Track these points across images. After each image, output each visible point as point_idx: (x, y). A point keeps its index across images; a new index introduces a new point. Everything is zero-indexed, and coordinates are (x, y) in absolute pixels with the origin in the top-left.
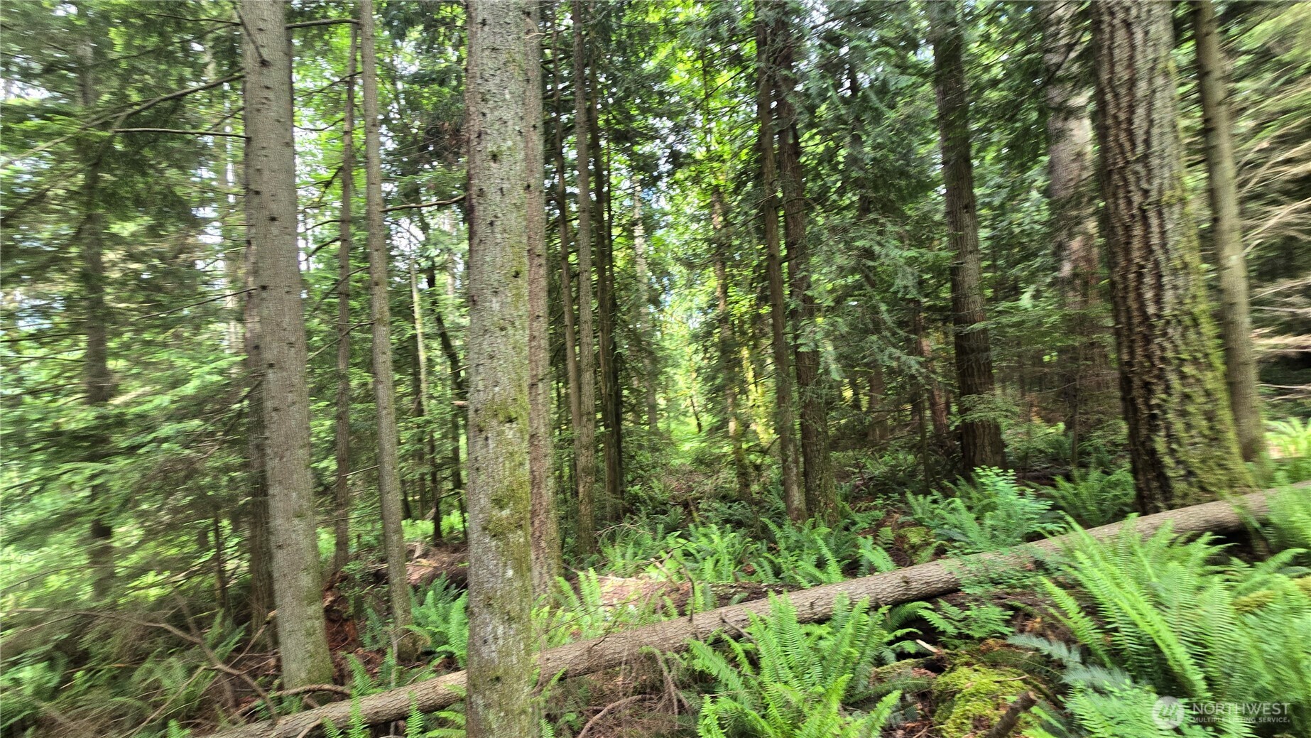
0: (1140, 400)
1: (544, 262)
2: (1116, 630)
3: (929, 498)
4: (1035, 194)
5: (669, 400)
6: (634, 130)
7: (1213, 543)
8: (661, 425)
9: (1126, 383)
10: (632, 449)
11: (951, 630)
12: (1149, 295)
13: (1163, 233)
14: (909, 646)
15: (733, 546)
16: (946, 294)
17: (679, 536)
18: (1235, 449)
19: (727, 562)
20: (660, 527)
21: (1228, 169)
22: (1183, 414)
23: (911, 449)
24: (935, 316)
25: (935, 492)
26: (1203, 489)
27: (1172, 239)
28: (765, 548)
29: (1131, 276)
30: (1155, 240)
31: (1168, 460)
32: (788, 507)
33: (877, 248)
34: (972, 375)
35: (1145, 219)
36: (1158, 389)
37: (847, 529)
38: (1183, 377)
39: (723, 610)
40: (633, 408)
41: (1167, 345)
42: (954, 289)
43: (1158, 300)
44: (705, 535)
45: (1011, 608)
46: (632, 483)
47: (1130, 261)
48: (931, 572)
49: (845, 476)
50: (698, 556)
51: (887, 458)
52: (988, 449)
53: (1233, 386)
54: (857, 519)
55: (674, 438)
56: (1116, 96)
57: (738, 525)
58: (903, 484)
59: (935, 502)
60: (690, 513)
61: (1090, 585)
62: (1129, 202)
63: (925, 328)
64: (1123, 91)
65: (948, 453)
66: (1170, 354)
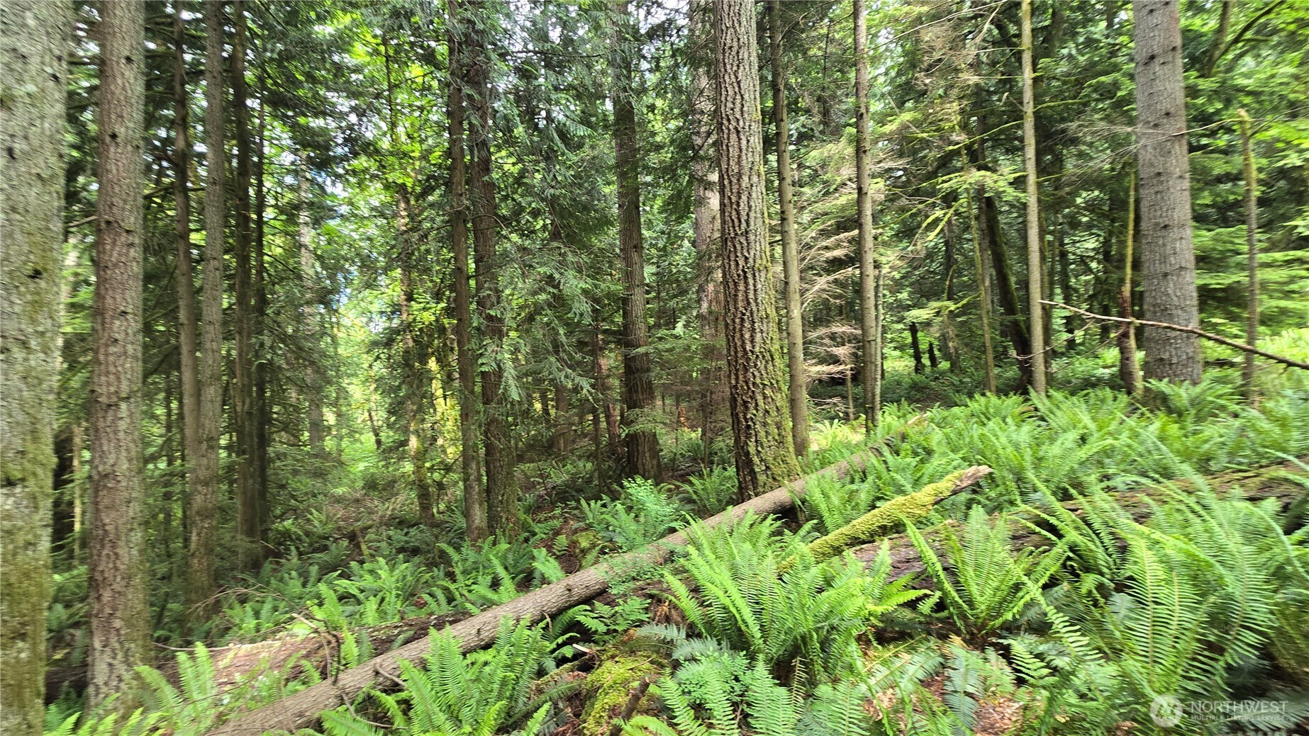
0: (741, 415)
1: (137, 241)
2: (710, 605)
3: (600, 503)
4: (686, 243)
5: (339, 415)
6: (299, 98)
7: (775, 520)
8: (329, 444)
9: (733, 400)
10: (285, 474)
11: (602, 628)
12: (747, 336)
13: (755, 290)
14: (568, 651)
15: (405, 577)
16: (619, 319)
17: (340, 576)
18: (792, 449)
19: (393, 599)
20: (314, 570)
21: (793, 247)
22: (765, 424)
23: (588, 457)
24: (611, 338)
25: (604, 496)
26: (774, 479)
27: (761, 296)
28: (442, 574)
29: (737, 321)
30: (751, 296)
31: (756, 460)
32: (469, 527)
33: (557, 276)
34: (637, 392)
35: (746, 278)
36: (752, 406)
37: (527, 540)
38: (765, 397)
39: (378, 660)
40: (285, 428)
41: (756, 373)
42: (625, 315)
43: (752, 341)
44: (372, 572)
45: (651, 596)
46: (282, 517)
47: (736, 309)
48: (592, 575)
49: (529, 487)
50: (361, 596)
51: (569, 467)
52: (647, 455)
53: (793, 402)
54: (537, 530)
55: (344, 458)
56: (730, 182)
57: (411, 552)
58: (580, 491)
59: (604, 506)
60: (358, 546)
61: (695, 572)
62: (737, 264)
63: (602, 349)
64: (735, 181)
65: (618, 460)
66: (758, 381)
